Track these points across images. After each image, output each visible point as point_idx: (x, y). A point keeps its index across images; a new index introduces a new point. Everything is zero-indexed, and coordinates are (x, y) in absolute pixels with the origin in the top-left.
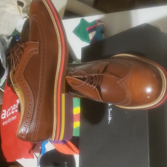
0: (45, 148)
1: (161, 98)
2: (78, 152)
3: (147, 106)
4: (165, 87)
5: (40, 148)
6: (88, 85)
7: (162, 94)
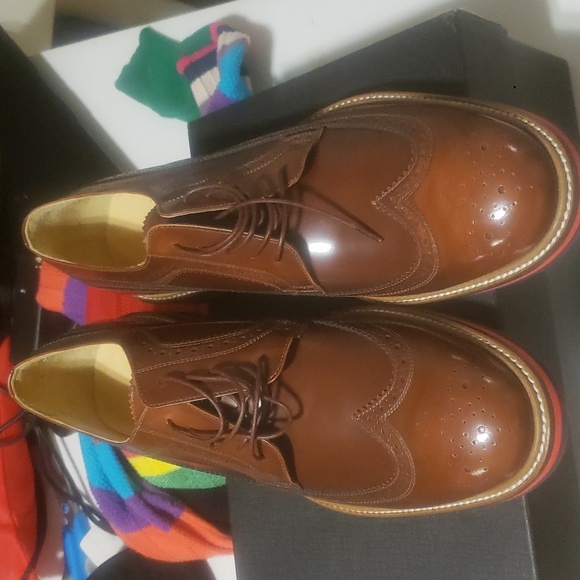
0: (80, 555)
1: (559, 233)
2: (229, 544)
3: (499, 278)
4: (570, 188)
5: (61, 555)
6: (250, 238)
7: (562, 219)
